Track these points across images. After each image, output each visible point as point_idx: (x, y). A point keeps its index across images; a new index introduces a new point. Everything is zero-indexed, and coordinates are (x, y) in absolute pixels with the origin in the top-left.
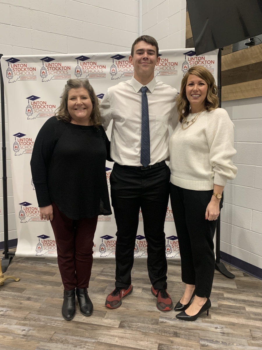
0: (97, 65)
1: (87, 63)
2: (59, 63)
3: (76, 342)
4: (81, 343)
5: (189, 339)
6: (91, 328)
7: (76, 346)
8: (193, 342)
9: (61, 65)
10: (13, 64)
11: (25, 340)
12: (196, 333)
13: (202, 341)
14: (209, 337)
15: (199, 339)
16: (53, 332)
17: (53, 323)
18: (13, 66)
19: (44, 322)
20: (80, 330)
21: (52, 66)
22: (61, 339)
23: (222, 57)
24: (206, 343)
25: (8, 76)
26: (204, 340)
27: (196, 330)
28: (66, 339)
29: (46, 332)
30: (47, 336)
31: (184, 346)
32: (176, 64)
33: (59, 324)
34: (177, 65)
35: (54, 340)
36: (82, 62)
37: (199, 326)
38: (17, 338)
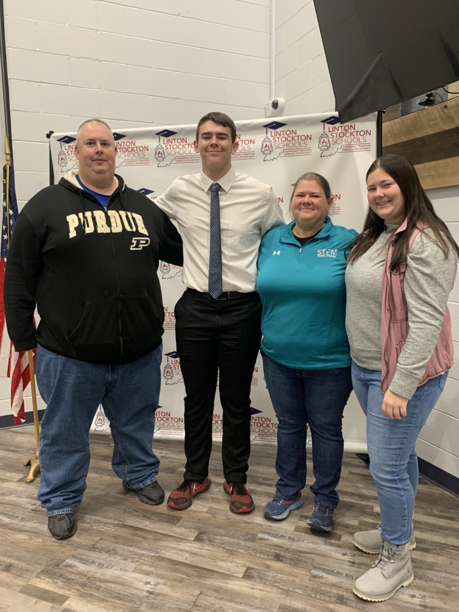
0: (188, 143)
1: (173, 141)
2: (132, 142)
3: (128, 554)
4: (134, 556)
5: (296, 565)
6: (153, 538)
7: (126, 559)
8: (301, 570)
9: (134, 145)
10: (67, 145)
11: (58, 544)
12: (309, 558)
13: (315, 570)
14: (328, 566)
15: (312, 567)
16: (99, 538)
17: (101, 527)
18: (67, 148)
19: (89, 523)
20: (137, 538)
21: (123, 147)
22: (107, 548)
23: (384, 125)
24: (321, 574)
25: (60, 163)
26: (319, 569)
27: (311, 555)
28: (114, 549)
29: (88, 537)
30: (90, 542)
31: (286, 575)
32: (308, 138)
33: (108, 529)
34: (311, 139)
35: (97, 548)
36: (166, 139)
37: (317, 550)
38: (48, 541)
